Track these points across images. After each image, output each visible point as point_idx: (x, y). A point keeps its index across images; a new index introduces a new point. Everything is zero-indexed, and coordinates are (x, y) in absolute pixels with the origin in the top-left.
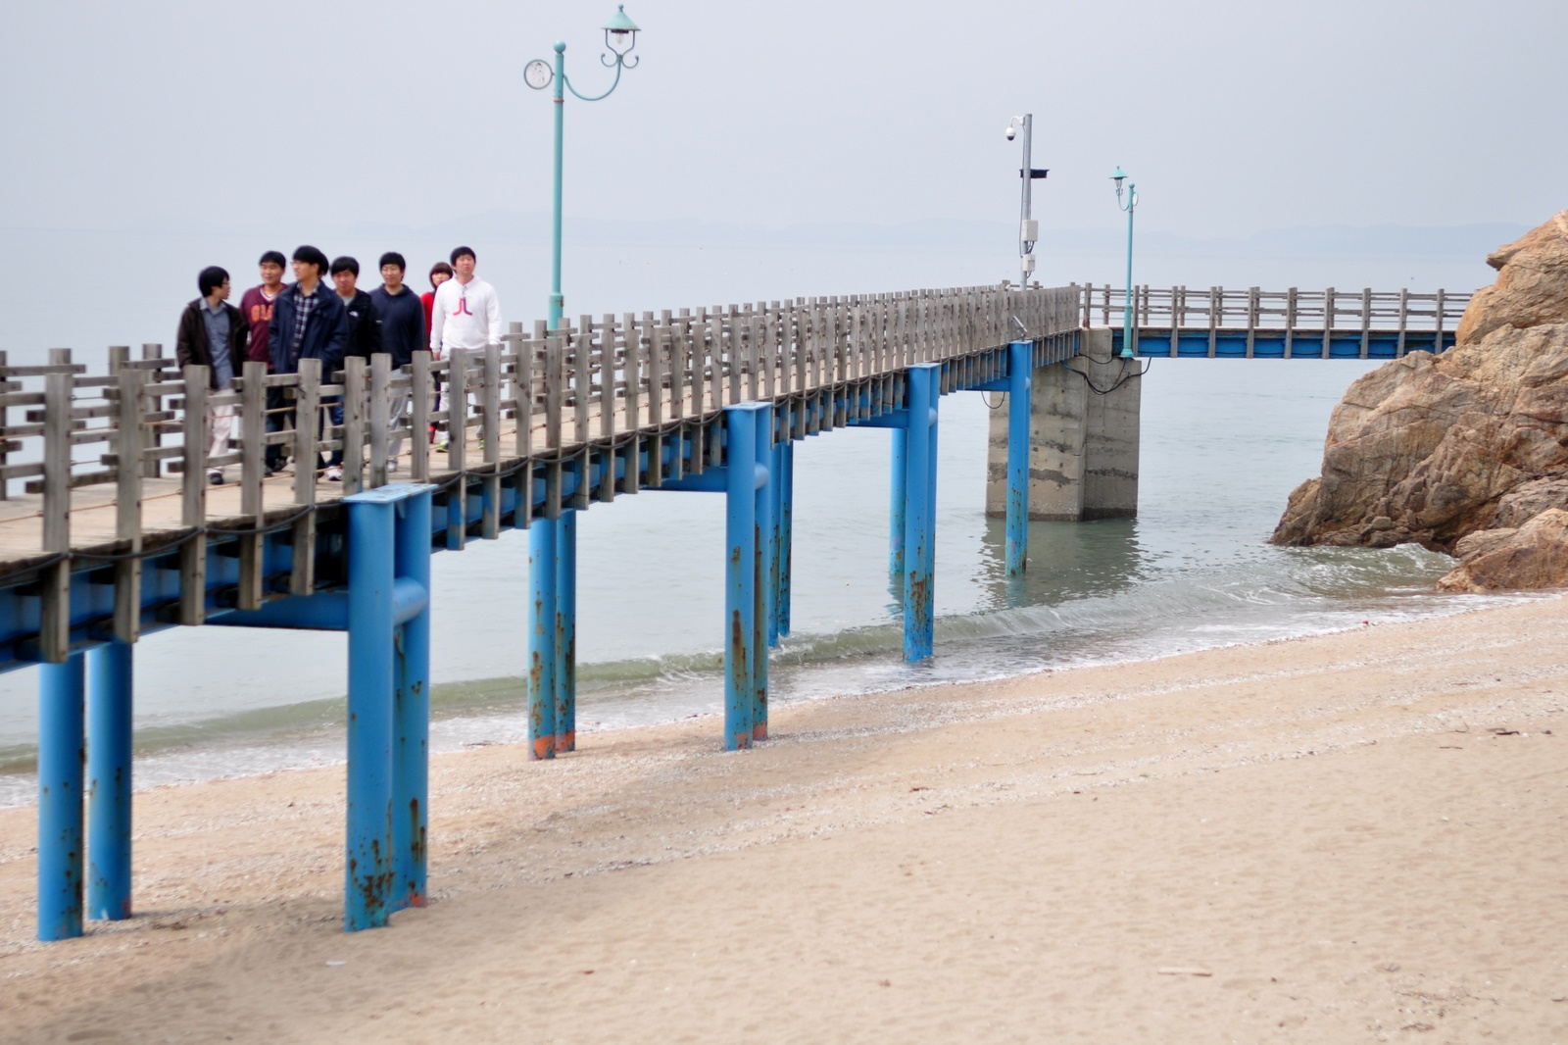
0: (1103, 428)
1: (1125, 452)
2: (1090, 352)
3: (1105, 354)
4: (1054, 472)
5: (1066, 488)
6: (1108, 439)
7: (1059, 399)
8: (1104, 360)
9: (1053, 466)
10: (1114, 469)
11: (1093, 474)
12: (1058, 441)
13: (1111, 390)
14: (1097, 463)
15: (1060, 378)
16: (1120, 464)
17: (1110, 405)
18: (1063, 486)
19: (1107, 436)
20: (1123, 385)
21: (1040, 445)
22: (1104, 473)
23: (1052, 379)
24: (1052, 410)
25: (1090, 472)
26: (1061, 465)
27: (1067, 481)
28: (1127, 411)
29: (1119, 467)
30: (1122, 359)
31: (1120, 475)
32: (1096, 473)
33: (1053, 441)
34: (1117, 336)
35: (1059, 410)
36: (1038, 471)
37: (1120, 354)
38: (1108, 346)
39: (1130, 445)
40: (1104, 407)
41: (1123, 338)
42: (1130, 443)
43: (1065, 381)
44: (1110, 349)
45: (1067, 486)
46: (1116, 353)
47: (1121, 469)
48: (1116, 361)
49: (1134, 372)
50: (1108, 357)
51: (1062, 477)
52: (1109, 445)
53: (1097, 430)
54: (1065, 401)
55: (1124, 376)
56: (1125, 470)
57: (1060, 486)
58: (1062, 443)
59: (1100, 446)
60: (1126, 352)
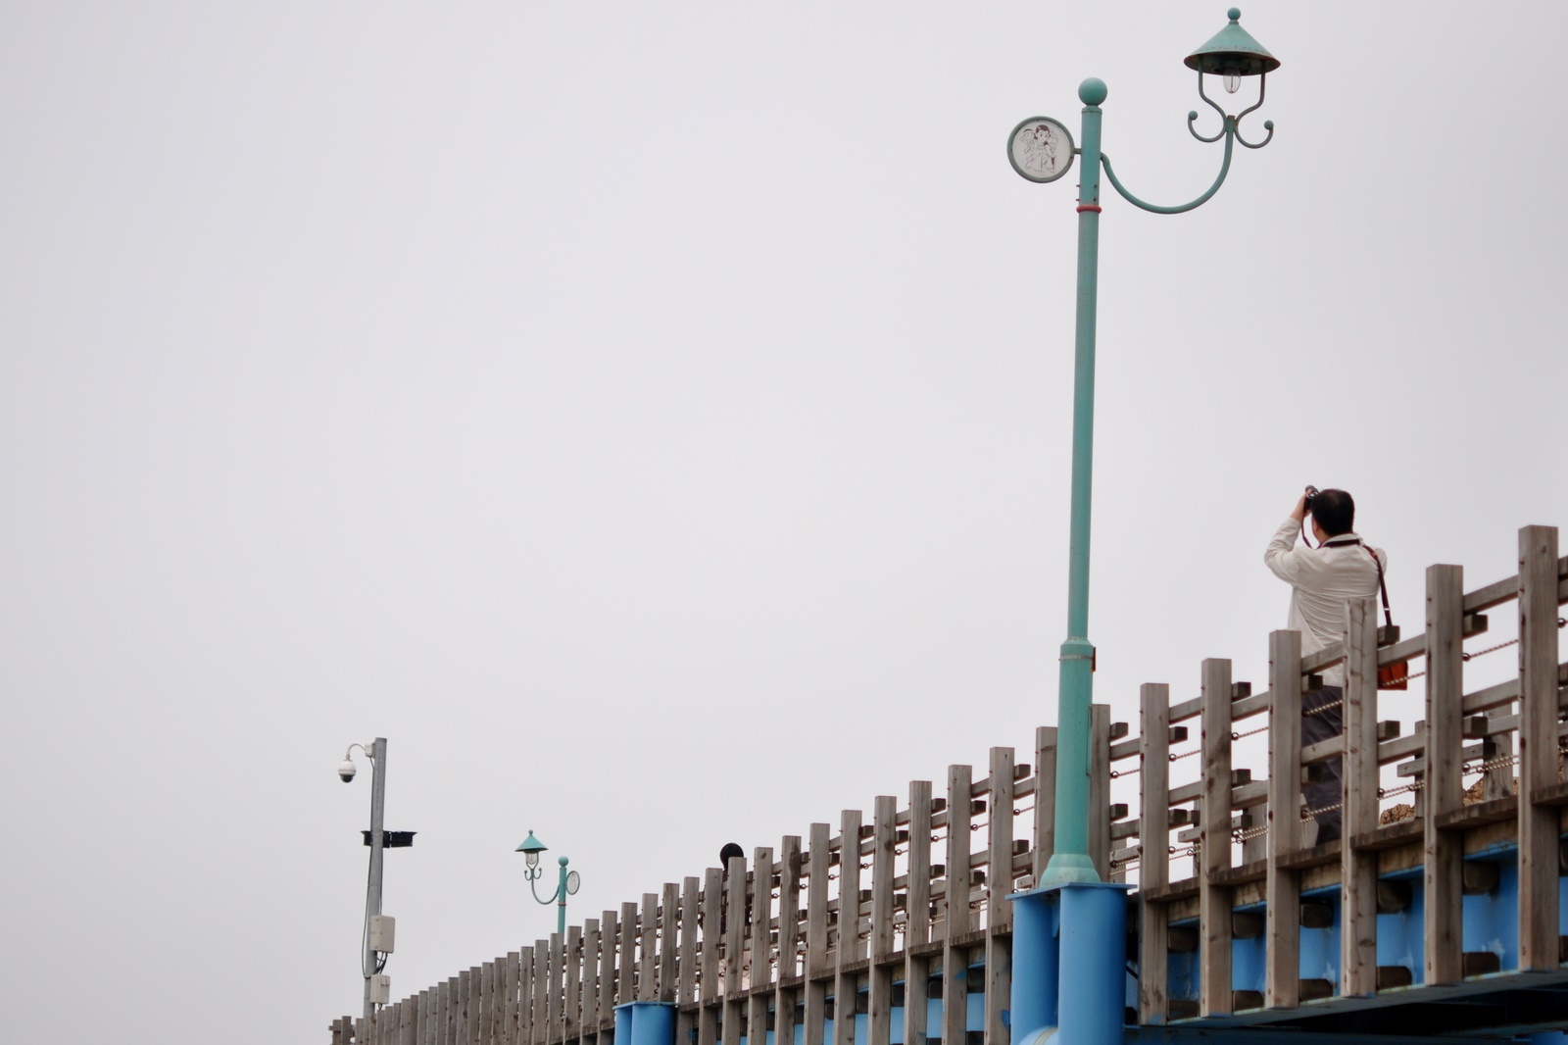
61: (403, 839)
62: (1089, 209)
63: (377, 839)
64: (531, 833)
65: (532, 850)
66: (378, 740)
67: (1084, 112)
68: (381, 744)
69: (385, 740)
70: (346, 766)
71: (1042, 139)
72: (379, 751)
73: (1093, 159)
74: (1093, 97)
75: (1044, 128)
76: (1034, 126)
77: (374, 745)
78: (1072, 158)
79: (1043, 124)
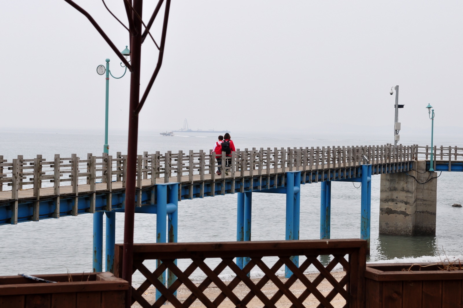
0: (423, 196)
1: (431, 205)
2: (417, 169)
3: (423, 170)
4: (403, 211)
5: (407, 217)
6: (424, 200)
7: (405, 185)
8: (423, 172)
9: (403, 209)
10: (427, 211)
11: (419, 213)
12: (404, 201)
13: (425, 183)
14: (420, 209)
15: (405, 178)
16: (429, 209)
17: (425, 188)
18: (406, 217)
19: (424, 199)
20: (430, 181)
21: (398, 202)
22: (423, 212)
23: (402, 179)
24: (402, 190)
25: (418, 212)
26: (406, 209)
27: (408, 215)
28: (432, 190)
29: (429, 210)
30: (429, 172)
31: (429, 213)
32: (420, 212)
33: (403, 201)
34: (428, 163)
35: (405, 189)
36: (397, 211)
37: (429, 170)
38: (424, 167)
39: (433, 203)
40: (423, 189)
41: (430, 164)
42: (433, 202)
43: (407, 179)
44: (425, 168)
45: (408, 217)
46: (427, 170)
47: (429, 211)
48: (427, 173)
49: (434, 176)
50: (424, 171)
51: (406, 213)
52: (425, 202)
53: (420, 196)
54: (407, 187)
55: (430, 177)
56: (431, 212)
57: (405, 217)
58: (406, 201)
59: (421, 203)
60: (431, 169)
61: (401, 106)
62: (108, 79)
63: (397, 106)
64: (429, 104)
65: (429, 108)
66: (397, 86)
67: (106, 64)
68: (397, 87)
69: (398, 86)
70: (391, 91)
71: (101, 68)
72: (397, 88)
73: (108, 71)
74: (108, 61)
75: (102, 67)
76: (100, 66)
77: (396, 87)
78: (105, 71)
79: (101, 66)
